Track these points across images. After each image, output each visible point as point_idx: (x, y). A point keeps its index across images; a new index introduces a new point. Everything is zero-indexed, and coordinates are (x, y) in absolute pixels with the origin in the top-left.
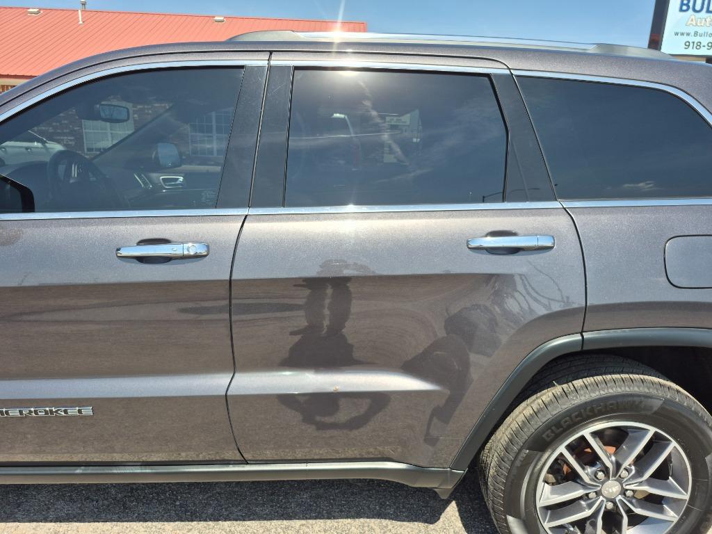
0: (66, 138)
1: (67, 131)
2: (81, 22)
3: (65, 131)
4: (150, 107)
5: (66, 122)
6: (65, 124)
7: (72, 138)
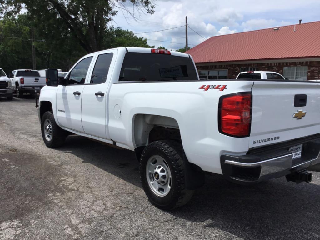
2: (295, 30)
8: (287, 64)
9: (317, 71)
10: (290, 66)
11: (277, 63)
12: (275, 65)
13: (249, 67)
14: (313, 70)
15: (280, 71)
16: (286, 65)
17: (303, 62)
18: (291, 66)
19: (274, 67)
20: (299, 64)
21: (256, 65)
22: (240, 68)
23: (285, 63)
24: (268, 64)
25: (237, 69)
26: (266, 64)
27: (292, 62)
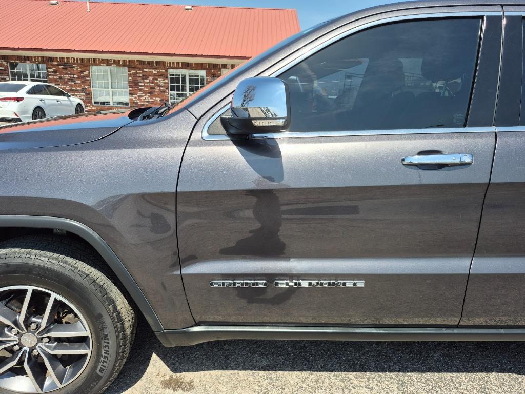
0: (79, 94)
1: (80, 89)
2: (89, 10)
3: (78, 89)
4: (141, 72)
5: (79, 82)
7: (84, 94)
9: (141, 75)
10: (100, 65)
11: (77, 59)
13: (28, 62)
14: (135, 73)
15: (85, 72)
16: (94, 63)
17: (119, 60)
18: (102, 65)
19: (74, 66)
21: (40, 58)
22: (7, 62)
24: (62, 59)
25: (4, 65)
26: (59, 60)
27: (102, 60)
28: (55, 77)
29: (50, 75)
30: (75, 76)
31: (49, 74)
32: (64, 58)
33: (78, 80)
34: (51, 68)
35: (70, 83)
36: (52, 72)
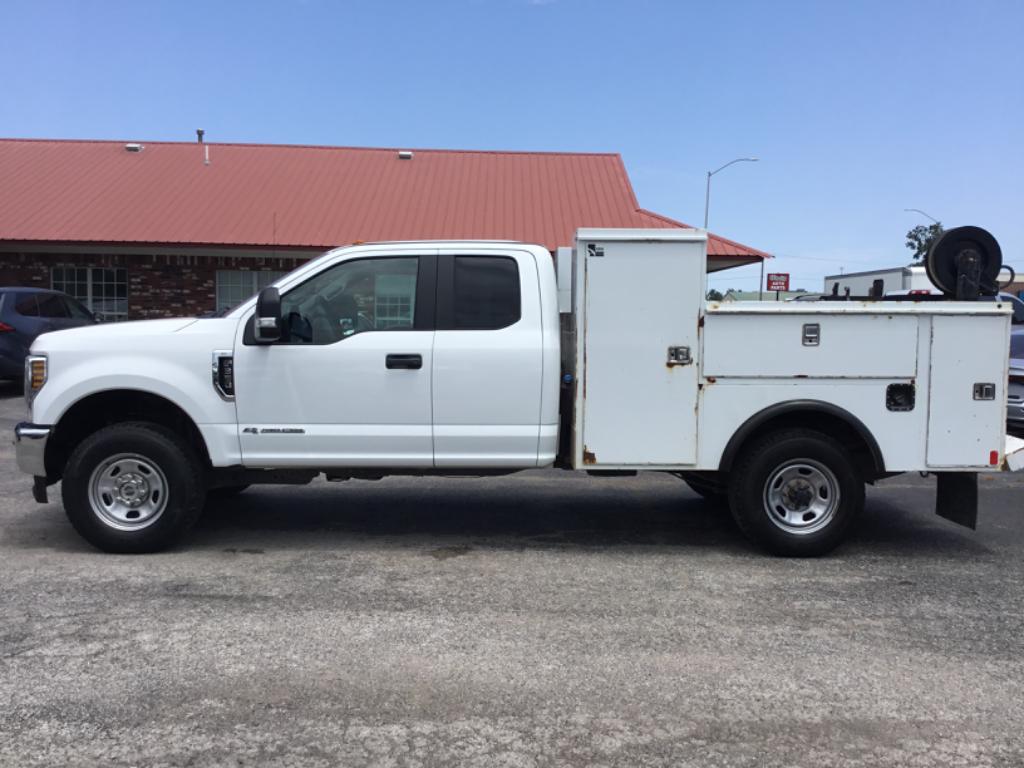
5: (192, 302)
6: (190, 305)
8: (229, 264)
10: (238, 269)
11: (192, 258)
12: (189, 263)
13: (91, 265)
15: (206, 282)
16: (226, 264)
17: (277, 260)
18: (242, 268)
19: (184, 271)
20: (266, 265)
21: (116, 258)
22: (49, 266)
23: (221, 258)
24: (161, 258)
25: (42, 271)
26: (155, 259)
27: (243, 258)
28: (145, 294)
29: (134, 290)
30: (186, 291)
31: (133, 287)
32: (165, 256)
33: (191, 299)
34: (136, 277)
35: (174, 305)
36: (139, 283)
